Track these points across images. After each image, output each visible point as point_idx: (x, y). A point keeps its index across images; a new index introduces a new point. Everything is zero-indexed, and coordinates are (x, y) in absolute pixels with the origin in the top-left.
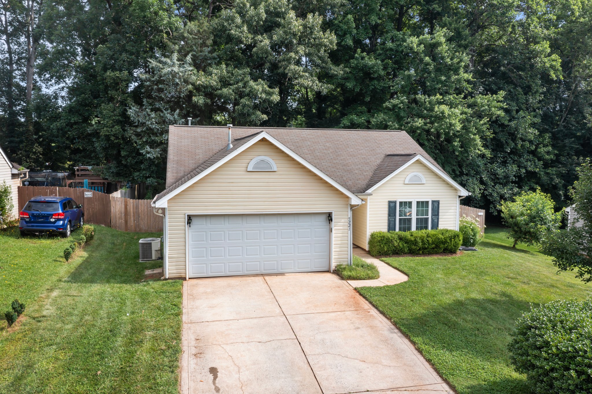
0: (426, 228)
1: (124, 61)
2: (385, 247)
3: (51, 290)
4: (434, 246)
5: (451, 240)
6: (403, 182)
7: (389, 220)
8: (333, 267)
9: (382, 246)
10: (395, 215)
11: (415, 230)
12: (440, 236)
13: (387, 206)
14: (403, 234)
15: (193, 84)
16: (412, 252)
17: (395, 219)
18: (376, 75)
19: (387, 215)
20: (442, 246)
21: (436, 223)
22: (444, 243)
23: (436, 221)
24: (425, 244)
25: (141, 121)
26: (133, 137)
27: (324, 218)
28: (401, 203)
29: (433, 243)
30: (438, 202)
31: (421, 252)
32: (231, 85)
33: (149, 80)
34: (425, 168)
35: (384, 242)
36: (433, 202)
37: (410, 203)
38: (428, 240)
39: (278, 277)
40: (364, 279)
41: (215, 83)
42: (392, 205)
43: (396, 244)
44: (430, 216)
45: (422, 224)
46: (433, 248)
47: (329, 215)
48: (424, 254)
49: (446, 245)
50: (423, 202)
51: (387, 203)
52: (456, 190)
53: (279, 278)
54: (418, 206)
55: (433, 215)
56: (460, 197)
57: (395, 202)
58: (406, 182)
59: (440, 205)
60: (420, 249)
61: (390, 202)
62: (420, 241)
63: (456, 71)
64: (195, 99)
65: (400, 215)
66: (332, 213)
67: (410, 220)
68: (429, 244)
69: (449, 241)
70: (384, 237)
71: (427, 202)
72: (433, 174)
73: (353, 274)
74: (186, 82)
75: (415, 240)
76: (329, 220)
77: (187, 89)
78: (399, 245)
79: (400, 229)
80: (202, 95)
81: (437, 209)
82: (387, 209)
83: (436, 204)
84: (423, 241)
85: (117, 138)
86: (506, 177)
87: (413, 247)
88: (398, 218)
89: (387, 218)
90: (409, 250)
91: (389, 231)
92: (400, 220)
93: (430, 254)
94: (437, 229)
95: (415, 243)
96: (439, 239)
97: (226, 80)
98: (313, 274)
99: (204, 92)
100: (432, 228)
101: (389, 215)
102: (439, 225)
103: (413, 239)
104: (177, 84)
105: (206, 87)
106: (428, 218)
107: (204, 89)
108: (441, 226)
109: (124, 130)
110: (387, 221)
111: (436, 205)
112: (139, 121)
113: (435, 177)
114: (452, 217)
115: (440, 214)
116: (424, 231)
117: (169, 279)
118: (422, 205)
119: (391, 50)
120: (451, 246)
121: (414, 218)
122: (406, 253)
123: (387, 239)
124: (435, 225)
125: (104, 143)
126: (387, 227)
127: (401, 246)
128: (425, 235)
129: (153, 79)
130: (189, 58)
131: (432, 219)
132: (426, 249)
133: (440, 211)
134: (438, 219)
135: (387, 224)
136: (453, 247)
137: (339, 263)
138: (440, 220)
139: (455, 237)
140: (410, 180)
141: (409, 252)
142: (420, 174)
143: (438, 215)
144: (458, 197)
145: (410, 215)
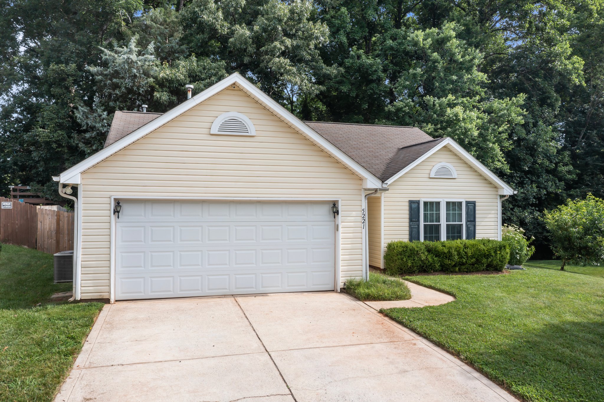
0: (460, 237)
1: (72, 52)
2: (409, 261)
4: (474, 260)
5: (495, 252)
6: (427, 176)
7: (410, 226)
8: (340, 285)
9: (405, 259)
10: (418, 221)
11: (445, 240)
12: (482, 247)
13: (407, 208)
14: (431, 244)
15: (155, 78)
16: (445, 270)
17: (419, 226)
18: (375, 77)
19: (407, 220)
20: (484, 260)
21: (473, 232)
22: (487, 256)
23: (472, 228)
24: (461, 257)
25: (90, 124)
26: (81, 145)
27: (326, 210)
28: (426, 203)
29: (473, 257)
30: (474, 203)
31: (457, 269)
32: (203, 80)
33: (102, 74)
34: (455, 157)
35: (407, 254)
36: (468, 203)
37: (438, 204)
38: (466, 253)
39: (257, 298)
40: (390, 300)
41: (182, 77)
42: (414, 206)
43: (423, 257)
44: (464, 222)
45: (454, 232)
46: (473, 264)
47: (334, 205)
48: (461, 272)
49: (490, 260)
50: (454, 203)
51: (407, 204)
52: (496, 187)
53: (259, 299)
54: (448, 209)
55: (467, 221)
56: (502, 196)
57: (418, 202)
58: (432, 176)
59: (477, 208)
60: (455, 266)
61: (411, 202)
62: (456, 253)
63: (469, 70)
64: (157, 94)
65: (425, 220)
66: (337, 201)
67: (438, 227)
68: (467, 257)
69: (493, 254)
70: (407, 247)
71: (460, 203)
72: (465, 165)
73: (373, 291)
74: (147, 74)
75: (449, 251)
76: (334, 213)
77: (147, 83)
78: (427, 259)
79: (425, 238)
80: (166, 92)
81: (472, 213)
82: (407, 212)
83: (472, 206)
84: (459, 254)
85: (60, 146)
86: (526, 199)
87: (447, 262)
88: (422, 223)
89: (407, 224)
90: (441, 265)
91: (411, 240)
92: (425, 225)
93: (468, 271)
94: (474, 239)
95: (449, 255)
96: (480, 250)
97: (196, 75)
98: (310, 294)
99: (169, 88)
100: (468, 238)
101: (411, 220)
102: (477, 235)
103: (446, 251)
104: (135, 76)
105: (171, 81)
106: (461, 225)
107: (169, 84)
108: (479, 236)
109: (70, 137)
110: (407, 228)
111: (471, 208)
112: (87, 124)
113: (469, 169)
114: (492, 223)
115: (477, 220)
116: (459, 241)
117: (81, 301)
118: (453, 206)
119: (392, 48)
120: (496, 261)
121: (443, 223)
122: (436, 271)
123: (411, 250)
124: (472, 234)
125: (43, 153)
126: (407, 237)
127: (430, 260)
128: (462, 246)
129: (105, 72)
130: (151, 47)
131: (467, 225)
132: (463, 264)
133: (477, 216)
134: (475, 226)
135: (407, 232)
136: (499, 263)
137: (349, 278)
138: (477, 228)
139: (500, 248)
140: (436, 173)
141: (440, 268)
142: (450, 166)
143: (474, 221)
144: (499, 197)
145: (438, 220)
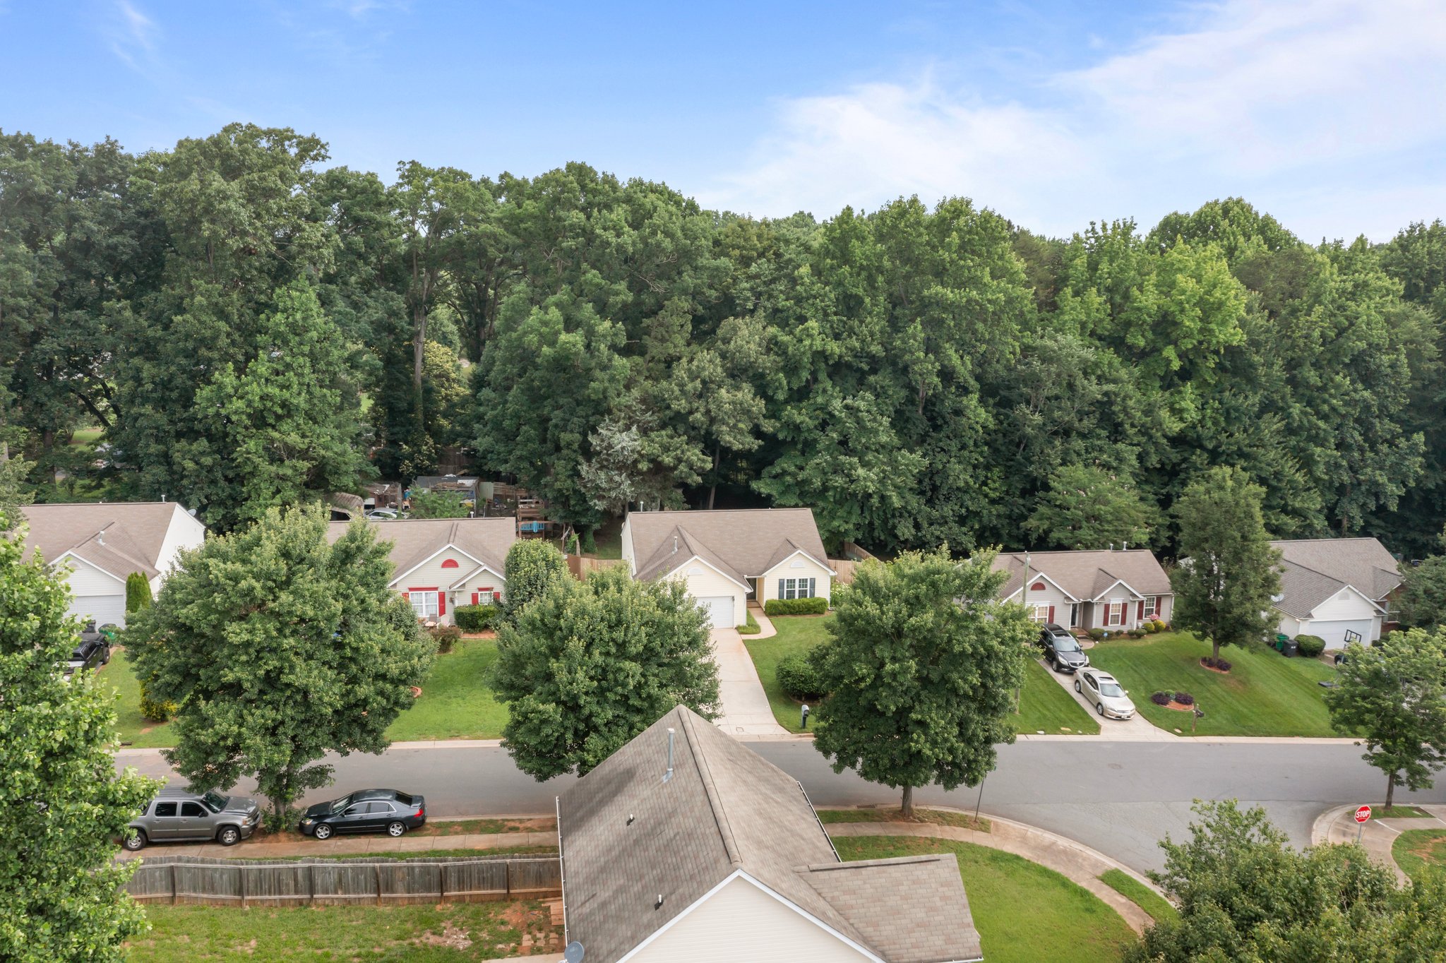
0: (804, 597)
2: (774, 610)
4: (808, 609)
6: (789, 567)
7: (779, 592)
8: (735, 626)
10: (783, 588)
11: (798, 598)
13: (778, 582)
14: (786, 601)
20: (813, 609)
23: (813, 592)
24: (802, 608)
27: (730, 599)
28: (788, 580)
30: (815, 579)
34: (804, 557)
35: (773, 607)
36: (811, 579)
37: (795, 580)
38: (805, 605)
40: (752, 634)
42: (781, 581)
43: (781, 609)
45: (803, 594)
47: (733, 597)
50: (803, 580)
52: (826, 572)
54: (800, 582)
55: (810, 587)
57: (784, 580)
58: (792, 567)
59: (816, 582)
60: (797, 611)
67: (794, 592)
69: (817, 607)
70: (774, 602)
71: (807, 580)
73: (747, 630)
74: (633, 450)
76: (733, 600)
78: (785, 609)
79: (787, 598)
82: (778, 585)
87: (793, 610)
88: (786, 589)
90: (790, 612)
96: (811, 604)
100: (809, 597)
101: (780, 588)
102: (815, 595)
103: (795, 604)
106: (807, 590)
111: (813, 582)
113: (812, 563)
114: (824, 589)
120: (819, 609)
121: (797, 589)
122: (788, 614)
123: (775, 605)
125: (555, 494)
126: (777, 597)
128: (803, 601)
131: (810, 590)
132: (802, 611)
133: (816, 585)
136: (821, 611)
137: (738, 624)
138: (816, 591)
139: (822, 604)
140: (794, 565)
142: (801, 562)
143: (814, 588)
144: (829, 577)
145: (794, 588)
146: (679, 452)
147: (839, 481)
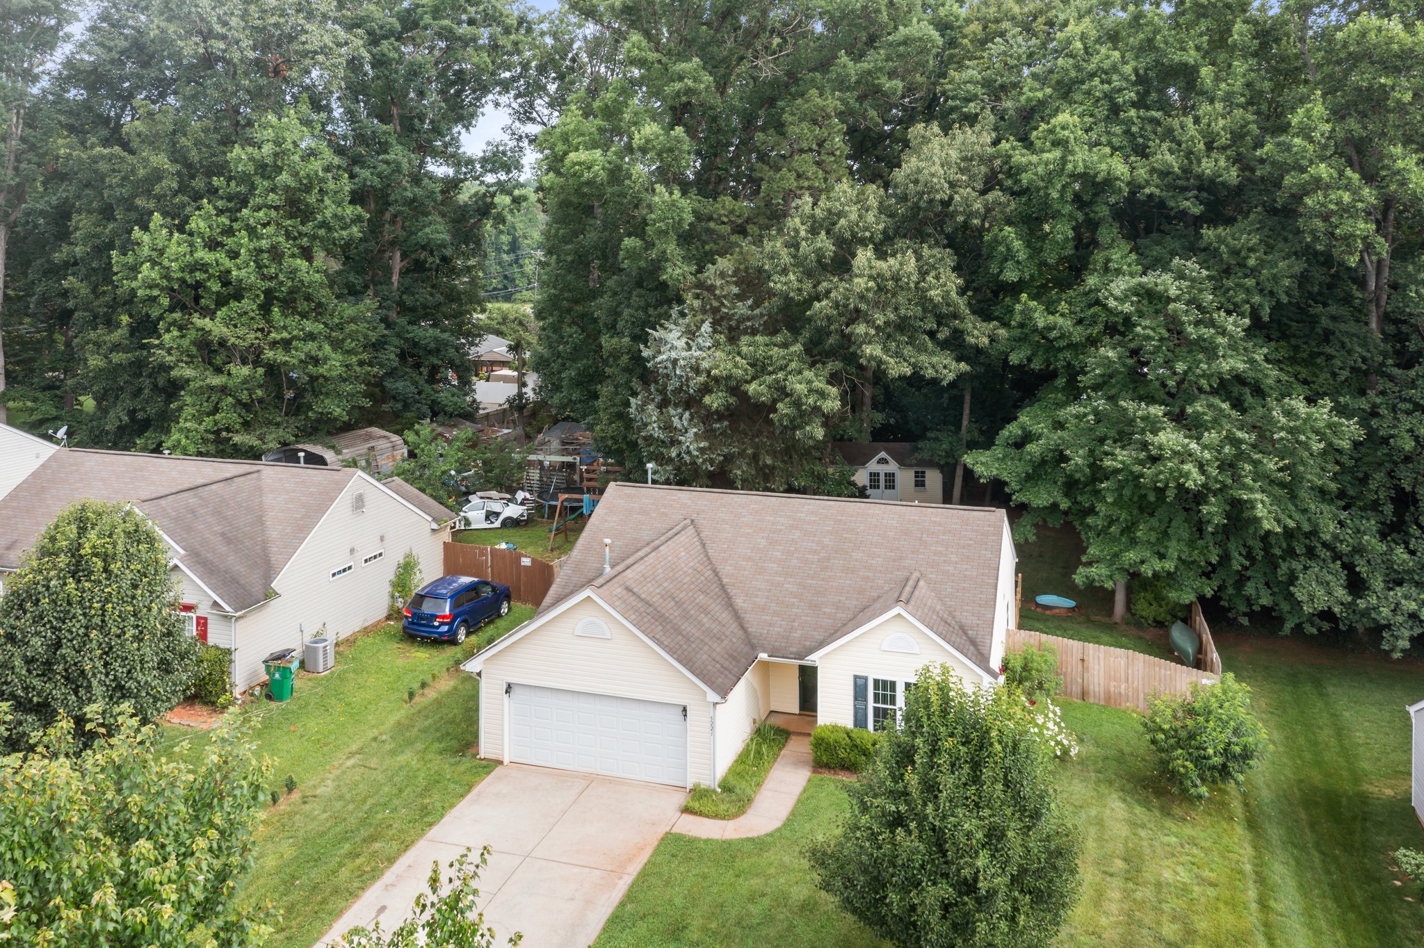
3: (352, 754)
6: (877, 647)
7: (855, 706)
8: (690, 786)
10: (866, 700)
13: (852, 683)
15: (707, 374)
17: (866, 707)
27: (676, 712)
28: (876, 682)
32: (770, 373)
37: (893, 684)
39: (610, 784)
42: (860, 682)
47: (684, 709)
51: (852, 678)
57: (866, 679)
58: (885, 648)
61: (856, 677)
64: (706, 400)
65: (876, 700)
76: (685, 716)
77: (698, 382)
79: (875, 728)
80: (721, 392)
82: (853, 688)
88: (871, 704)
89: (852, 703)
91: (856, 722)
92: (875, 708)
97: (764, 364)
99: (725, 387)
101: (856, 699)
105: (728, 379)
107: (726, 381)
110: (851, 708)
117: (484, 759)
121: (900, 708)
126: (852, 719)
135: (851, 713)
137: (697, 781)
140: (890, 645)
142: (908, 637)
145: (893, 702)
146: (780, 375)
147: (1121, 457)
